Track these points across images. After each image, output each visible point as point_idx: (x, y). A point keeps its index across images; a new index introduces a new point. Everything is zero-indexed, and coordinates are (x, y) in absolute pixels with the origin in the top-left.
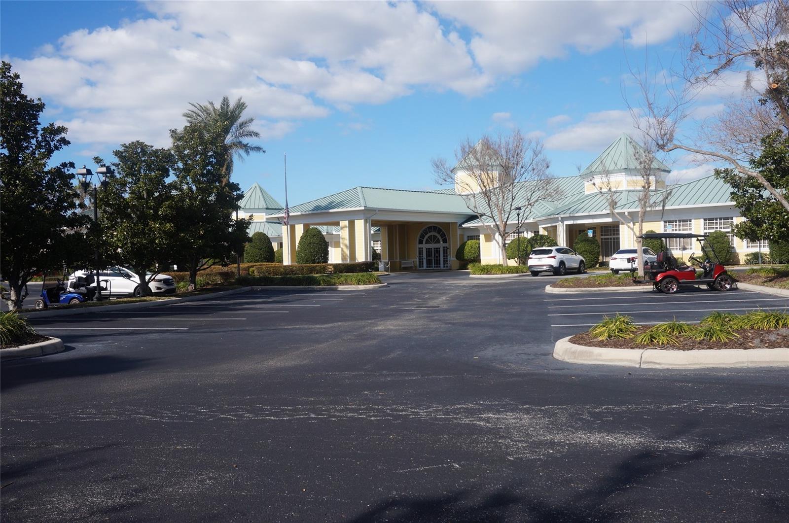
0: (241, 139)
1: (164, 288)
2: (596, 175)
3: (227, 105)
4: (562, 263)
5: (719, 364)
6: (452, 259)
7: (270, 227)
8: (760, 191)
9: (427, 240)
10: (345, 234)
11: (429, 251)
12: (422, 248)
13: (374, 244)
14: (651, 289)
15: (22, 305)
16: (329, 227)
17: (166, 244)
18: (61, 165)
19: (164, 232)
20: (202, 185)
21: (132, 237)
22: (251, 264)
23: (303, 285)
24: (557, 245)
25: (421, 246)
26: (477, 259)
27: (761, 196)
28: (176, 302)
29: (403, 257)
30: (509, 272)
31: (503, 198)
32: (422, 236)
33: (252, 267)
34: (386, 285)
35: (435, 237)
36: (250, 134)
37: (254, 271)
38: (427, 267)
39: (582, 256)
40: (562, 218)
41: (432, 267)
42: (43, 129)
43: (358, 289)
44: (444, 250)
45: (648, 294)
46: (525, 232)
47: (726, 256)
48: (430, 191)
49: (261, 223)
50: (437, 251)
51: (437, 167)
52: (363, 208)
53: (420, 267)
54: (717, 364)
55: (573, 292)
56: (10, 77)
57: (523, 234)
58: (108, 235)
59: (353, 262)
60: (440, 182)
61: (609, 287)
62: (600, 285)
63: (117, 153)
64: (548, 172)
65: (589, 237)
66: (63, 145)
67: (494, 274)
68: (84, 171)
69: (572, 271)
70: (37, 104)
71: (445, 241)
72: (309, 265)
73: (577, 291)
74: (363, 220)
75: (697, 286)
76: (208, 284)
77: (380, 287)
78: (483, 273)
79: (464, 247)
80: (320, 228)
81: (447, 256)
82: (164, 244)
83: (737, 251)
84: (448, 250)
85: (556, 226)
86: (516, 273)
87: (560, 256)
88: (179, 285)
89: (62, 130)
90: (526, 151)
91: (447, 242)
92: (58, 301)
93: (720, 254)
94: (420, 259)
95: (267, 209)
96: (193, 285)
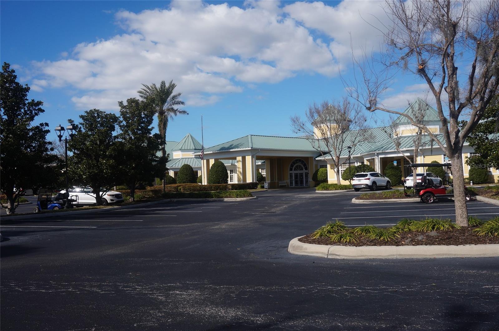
0: (173, 106)
1: (116, 200)
2: (400, 125)
3: (164, 85)
4: (374, 183)
5: (378, 256)
6: (310, 180)
7: (197, 161)
8: (487, 135)
9: (295, 168)
10: (239, 165)
11: (296, 175)
12: (292, 173)
13: (261, 171)
14: (419, 200)
15: (15, 211)
16: (233, 160)
17: (110, 173)
18: (40, 125)
19: (109, 165)
20: (137, 136)
21: (89, 168)
22: (179, 184)
23: (202, 198)
24: (375, 171)
25: (291, 172)
26: (326, 180)
27: (487, 138)
28: (117, 209)
29: (280, 179)
30: (340, 189)
31: (337, 141)
32: (292, 166)
33: (180, 186)
34: (255, 198)
35: (300, 166)
36: (179, 103)
37: (181, 189)
38: (295, 185)
39: (389, 178)
40: (377, 153)
41: (298, 185)
42: (29, 103)
43: (236, 201)
44: (306, 175)
45: (416, 204)
46: (356, 163)
47: (485, 177)
48: (296, 137)
49: (191, 158)
50: (301, 175)
51: (294, 121)
52: (250, 149)
53: (291, 186)
54: (376, 256)
55: (368, 202)
56: (9, 71)
57: (354, 164)
58: (76, 167)
59: (244, 183)
60: (296, 131)
61: (392, 199)
62: (386, 198)
63: (82, 117)
64: (366, 124)
65: (394, 166)
66: (40, 112)
67: (330, 190)
68: (60, 128)
69: (382, 188)
70: (25, 88)
71: (306, 169)
72: (215, 185)
73: (370, 202)
74: (251, 156)
75: (450, 198)
76: (144, 197)
77: (251, 199)
78: (324, 189)
79: (318, 172)
80: (223, 161)
81: (308, 178)
82: (109, 173)
83: (493, 174)
84: (308, 175)
85: (374, 159)
86: (345, 189)
87: (373, 178)
88: (127, 198)
89: (39, 103)
90: (351, 111)
91: (307, 170)
92: (47, 208)
93: (480, 176)
94: (291, 180)
95: (195, 149)
96: (133, 198)
